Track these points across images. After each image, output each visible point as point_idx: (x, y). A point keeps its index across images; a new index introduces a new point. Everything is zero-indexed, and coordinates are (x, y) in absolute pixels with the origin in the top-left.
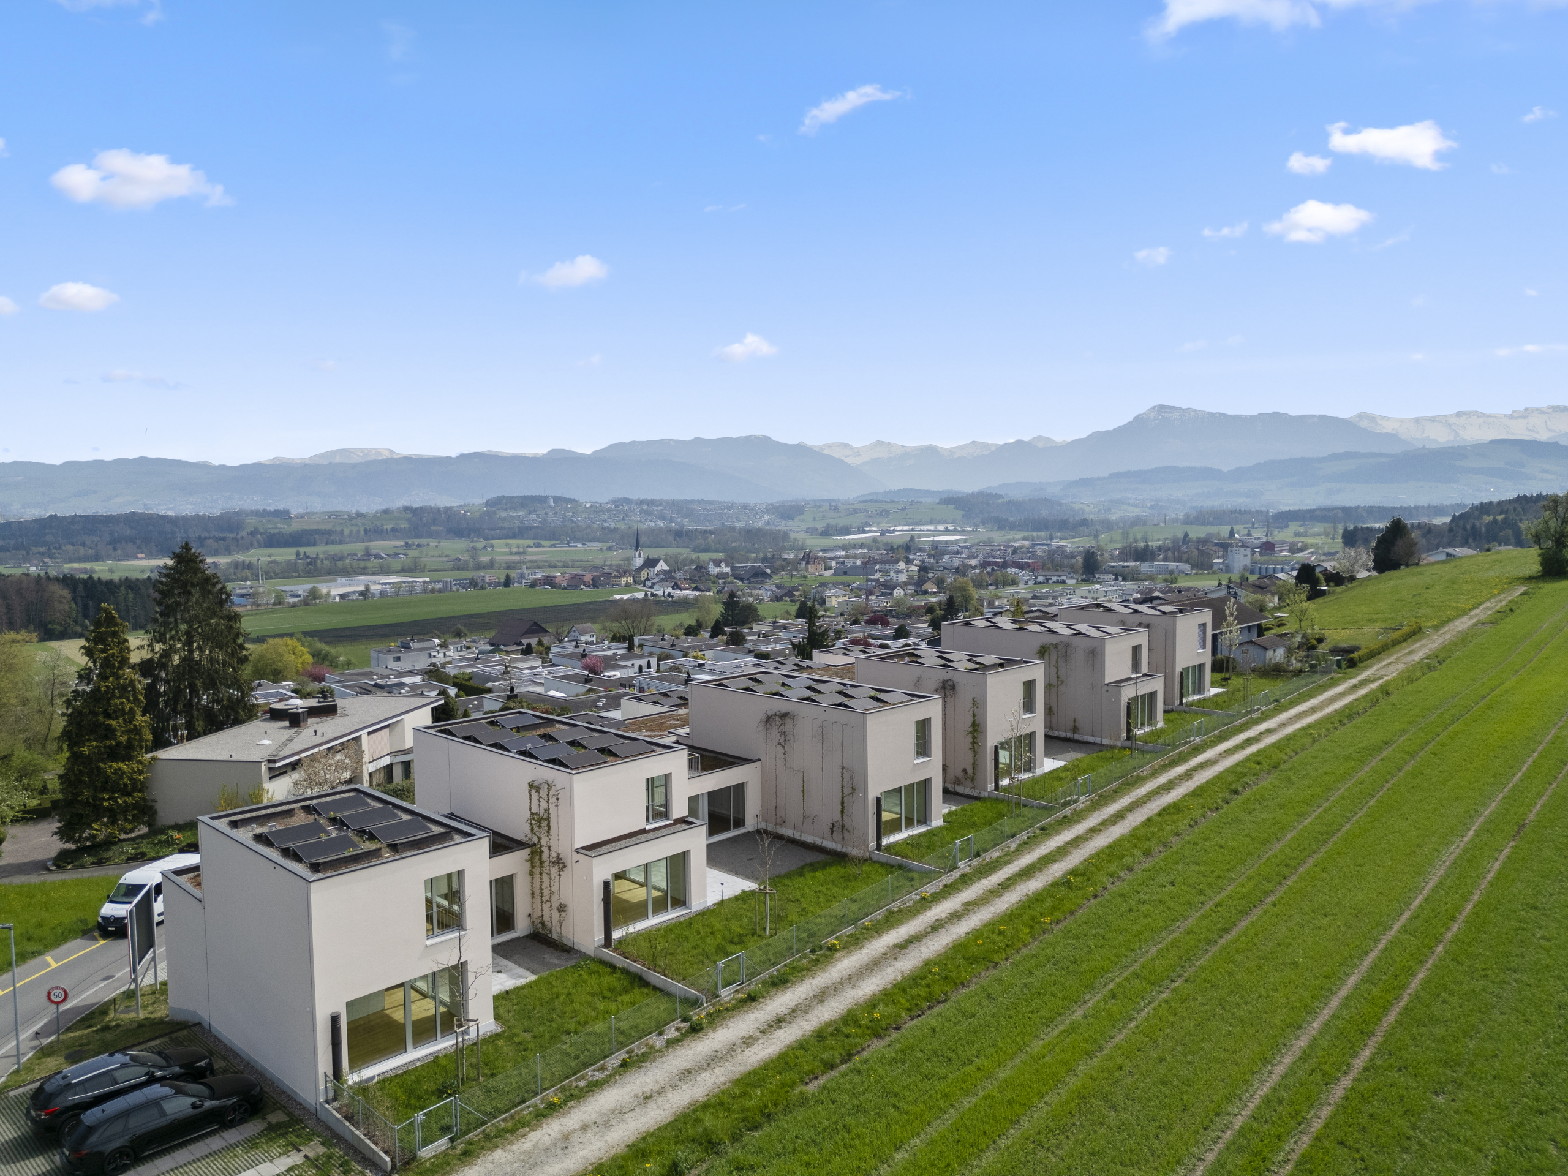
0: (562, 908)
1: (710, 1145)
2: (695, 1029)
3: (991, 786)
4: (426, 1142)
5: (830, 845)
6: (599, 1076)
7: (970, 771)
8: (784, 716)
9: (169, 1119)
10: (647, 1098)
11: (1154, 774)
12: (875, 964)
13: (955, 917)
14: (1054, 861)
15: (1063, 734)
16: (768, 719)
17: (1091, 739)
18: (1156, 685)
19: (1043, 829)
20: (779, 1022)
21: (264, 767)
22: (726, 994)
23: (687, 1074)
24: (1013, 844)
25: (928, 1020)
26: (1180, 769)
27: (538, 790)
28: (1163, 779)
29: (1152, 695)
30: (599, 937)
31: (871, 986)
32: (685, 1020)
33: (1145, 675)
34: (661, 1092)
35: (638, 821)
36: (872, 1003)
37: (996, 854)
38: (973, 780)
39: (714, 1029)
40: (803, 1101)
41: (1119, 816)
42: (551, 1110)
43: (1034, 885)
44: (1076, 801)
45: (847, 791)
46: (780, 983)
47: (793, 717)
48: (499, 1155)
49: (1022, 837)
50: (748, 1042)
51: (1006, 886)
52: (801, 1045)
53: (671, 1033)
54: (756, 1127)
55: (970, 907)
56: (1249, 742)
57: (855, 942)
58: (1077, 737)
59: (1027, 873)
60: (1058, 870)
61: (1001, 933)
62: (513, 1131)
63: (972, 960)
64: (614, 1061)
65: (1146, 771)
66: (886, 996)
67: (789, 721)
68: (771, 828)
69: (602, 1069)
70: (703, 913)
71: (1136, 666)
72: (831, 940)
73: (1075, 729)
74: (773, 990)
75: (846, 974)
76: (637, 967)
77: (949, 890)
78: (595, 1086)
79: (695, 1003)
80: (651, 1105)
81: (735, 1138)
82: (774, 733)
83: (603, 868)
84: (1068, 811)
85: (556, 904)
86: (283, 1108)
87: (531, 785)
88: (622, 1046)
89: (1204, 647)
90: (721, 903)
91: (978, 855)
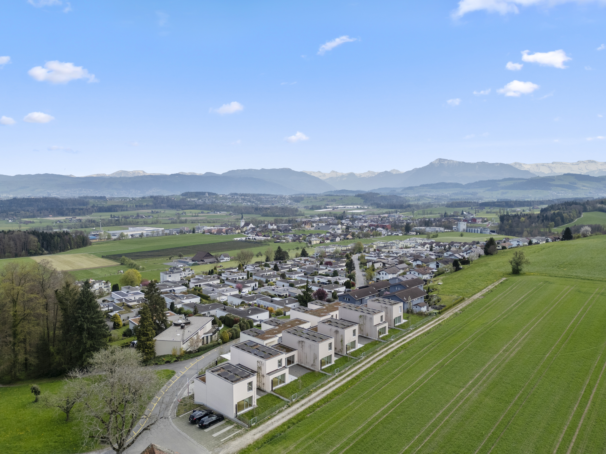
0: (264, 384)
1: (294, 424)
2: (289, 406)
3: (345, 353)
4: (253, 423)
5: (311, 368)
6: (275, 414)
7: (341, 349)
8: (302, 341)
9: (213, 420)
10: (283, 417)
11: (380, 350)
12: (319, 395)
13: (334, 385)
14: (354, 373)
15: (365, 336)
16: (299, 342)
17: (370, 338)
18: (386, 325)
19: (354, 365)
20: (303, 405)
21: (182, 342)
22: (294, 400)
23: (289, 414)
24: (347, 369)
25: (327, 405)
26: (386, 349)
27: (259, 362)
28: (381, 352)
29: (385, 327)
30: (271, 389)
31: (318, 399)
32: (287, 405)
33: (384, 322)
34: (285, 416)
35: (276, 367)
36: (318, 402)
37: (343, 371)
38: (342, 352)
39: (292, 406)
40: (307, 418)
41: (369, 362)
42: (269, 419)
43: (349, 378)
44: (362, 358)
45: (315, 358)
46: (302, 398)
47: (304, 342)
48: (263, 425)
49: (349, 367)
50: (298, 408)
51: (344, 379)
52: (306, 409)
53: (285, 407)
54: (300, 421)
55: (337, 383)
56: (404, 341)
57: (315, 391)
58: (368, 337)
59: (348, 376)
60: (354, 375)
61: (341, 389)
62: (264, 422)
63: (335, 394)
64: (277, 411)
65: (378, 350)
66: (320, 401)
67: (303, 343)
68: (300, 364)
69: (275, 413)
70: (288, 384)
71: (382, 320)
72: (311, 390)
73: (367, 335)
74: (301, 400)
75: (314, 397)
76: (278, 395)
77: (334, 379)
78: (275, 416)
79: (289, 402)
80: (284, 418)
81: (297, 423)
82: (300, 344)
83: (272, 377)
84: (359, 361)
85: (262, 383)
86: (227, 419)
87: (258, 361)
88: (278, 409)
89: (401, 312)
90: (291, 382)
91: (340, 371)
